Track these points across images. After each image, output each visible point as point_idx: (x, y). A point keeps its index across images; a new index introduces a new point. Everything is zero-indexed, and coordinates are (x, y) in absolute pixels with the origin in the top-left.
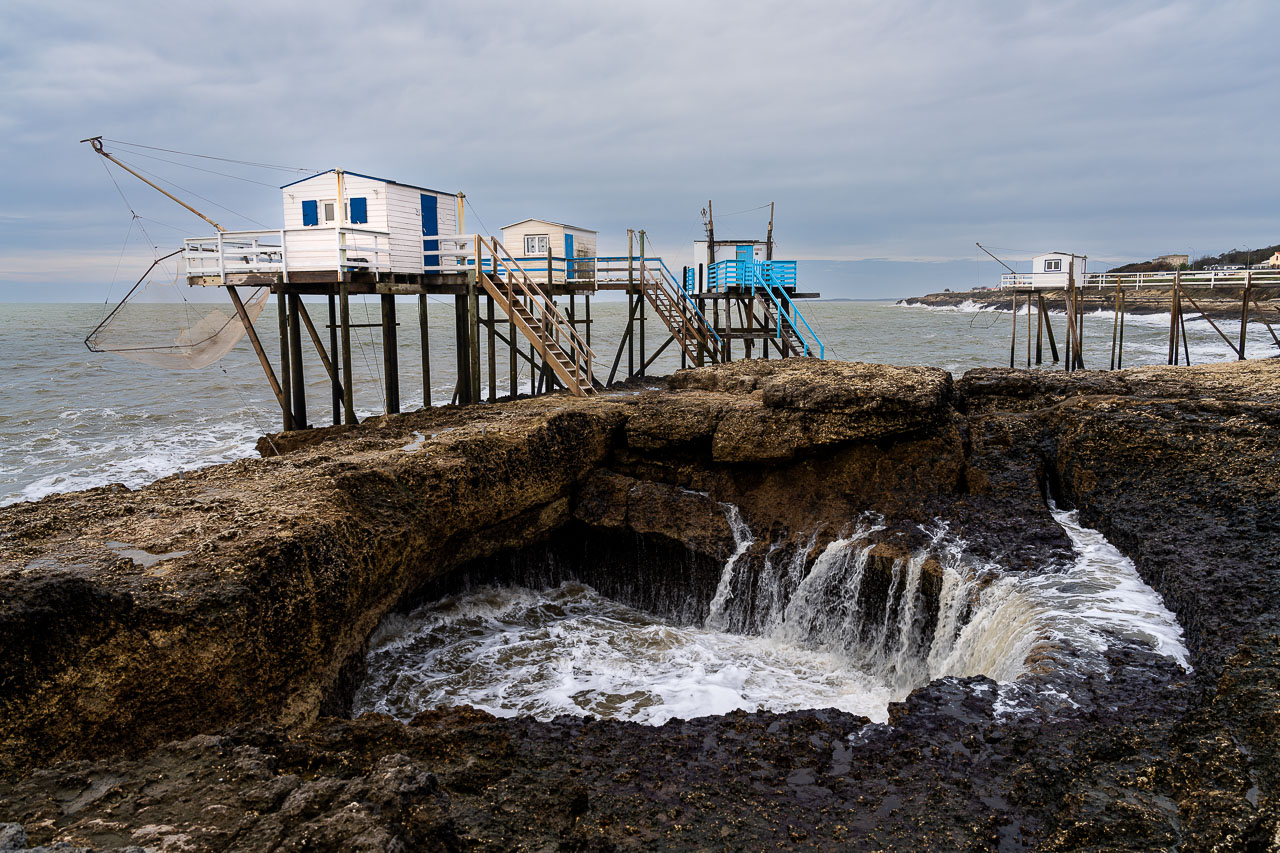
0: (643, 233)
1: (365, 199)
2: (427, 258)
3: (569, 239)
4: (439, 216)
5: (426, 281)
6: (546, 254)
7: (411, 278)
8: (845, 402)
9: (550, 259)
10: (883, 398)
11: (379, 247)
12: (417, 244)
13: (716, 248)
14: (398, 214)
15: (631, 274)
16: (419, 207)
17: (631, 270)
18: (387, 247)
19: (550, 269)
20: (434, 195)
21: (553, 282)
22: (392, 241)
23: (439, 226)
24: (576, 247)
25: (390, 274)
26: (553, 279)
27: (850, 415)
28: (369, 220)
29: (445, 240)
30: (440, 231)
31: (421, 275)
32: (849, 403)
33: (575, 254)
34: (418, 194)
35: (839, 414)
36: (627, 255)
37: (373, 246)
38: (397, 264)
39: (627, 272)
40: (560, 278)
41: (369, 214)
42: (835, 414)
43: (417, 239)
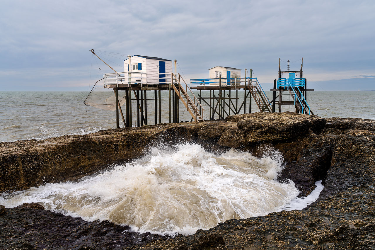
0: (251, 70)
1: (141, 63)
2: (160, 80)
3: (228, 73)
4: (166, 67)
5: (160, 87)
6: (219, 77)
7: (155, 86)
8: (257, 128)
9: (220, 79)
10: (269, 127)
11: (143, 77)
12: (157, 76)
13: (281, 74)
14: (151, 67)
15: (245, 83)
16: (158, 65)
17: (246, 82)
18: (146, 77)
19: (220, 82)
20: (164, 61)
21: (221, 86)
22: (147, 75)
23: (166, 70)
24: (231, 74)
25: (146, 85)
26: (221, 85)
27: (259, 133)
28: (142, 69)
29: (167, 74)
30: (166, 72)
31: (158, 85)
32: (258, 128)
33: (231, 77)
34: (158, 61)
35: (256, 132)
36: (245, 77)
37: (141, 77)
38: (148, 82)
39: (244, 83)
40: (224, 84)
41: (142, 67)
42: (254, 132)
43: (157, 74)
